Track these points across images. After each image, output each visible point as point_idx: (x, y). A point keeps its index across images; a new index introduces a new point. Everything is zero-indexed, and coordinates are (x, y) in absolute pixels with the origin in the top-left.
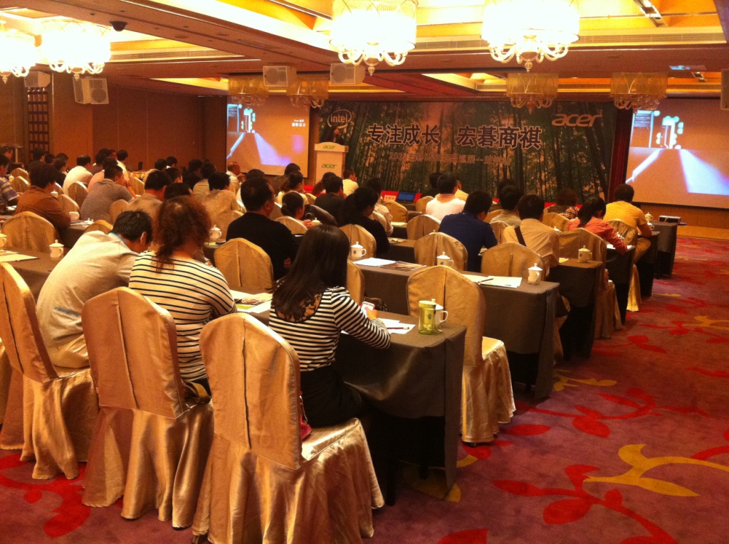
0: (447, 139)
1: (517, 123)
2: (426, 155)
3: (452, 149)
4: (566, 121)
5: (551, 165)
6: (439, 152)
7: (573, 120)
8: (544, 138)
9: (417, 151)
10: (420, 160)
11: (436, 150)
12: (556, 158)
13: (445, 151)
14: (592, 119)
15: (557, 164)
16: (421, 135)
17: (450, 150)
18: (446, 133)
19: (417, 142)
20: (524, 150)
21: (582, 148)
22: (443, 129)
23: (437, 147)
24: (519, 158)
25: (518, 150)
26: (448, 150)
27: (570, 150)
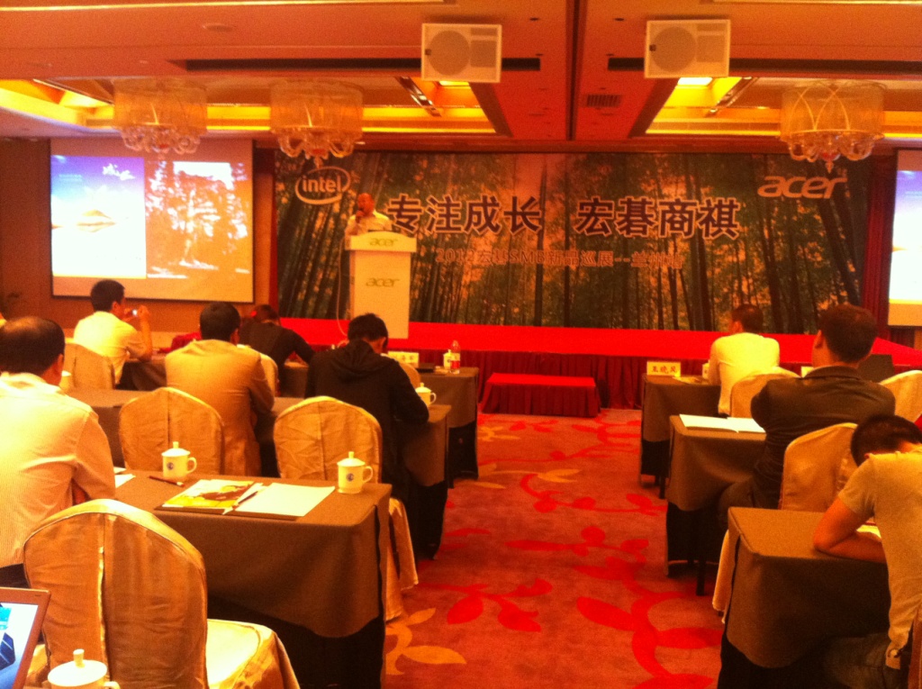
0: (556, 223)
1: (693, 192)
2: (515, 252)
3: (567, 241)
4: (783, 189)
5: (759, 266)
6: (540, 246)
7: (796, 187)
8: (744, 218)
9: (495, 245)
10: (502, 262)
11: (534, 243)
12: (767, 252)
13: (553, 244)
15: (770, 264)
16: (502, 215)
17: (563, 244)
18: (553, 211)
19: (495, 229)
20: (708, 241)
21: (814, 237)
22: (548, 204)
23: (536, 238)
24: (699, 255)
25: (696, 243)
26: (559, 243)
27: (793, 240)
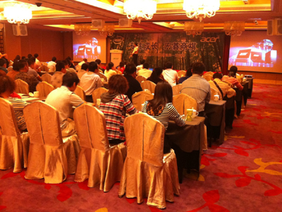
0: (160, 48)
1: (187, 41)
2: (153, 54)
3: (163, 51)
4: (206, 40)
5: (200, 57)
6: (157, 53)
7: (208, 40)
8: (198, 46)
9: (149, 52)
10: (150, 56)
12: (202, 54)
14: (215, 39)
15: (203, 56)
16: (150, 46)
18: (160, 45)
19: (149, 49)
20: (190, 51)
21: (212, 50)
23: (157, 51)
24: (188, 55)
25: (188, 52)
26: (161, 52)
27: (208, 51)
